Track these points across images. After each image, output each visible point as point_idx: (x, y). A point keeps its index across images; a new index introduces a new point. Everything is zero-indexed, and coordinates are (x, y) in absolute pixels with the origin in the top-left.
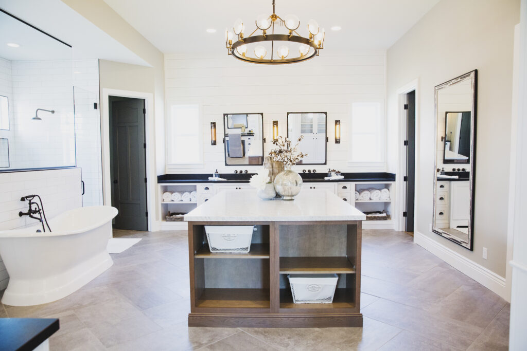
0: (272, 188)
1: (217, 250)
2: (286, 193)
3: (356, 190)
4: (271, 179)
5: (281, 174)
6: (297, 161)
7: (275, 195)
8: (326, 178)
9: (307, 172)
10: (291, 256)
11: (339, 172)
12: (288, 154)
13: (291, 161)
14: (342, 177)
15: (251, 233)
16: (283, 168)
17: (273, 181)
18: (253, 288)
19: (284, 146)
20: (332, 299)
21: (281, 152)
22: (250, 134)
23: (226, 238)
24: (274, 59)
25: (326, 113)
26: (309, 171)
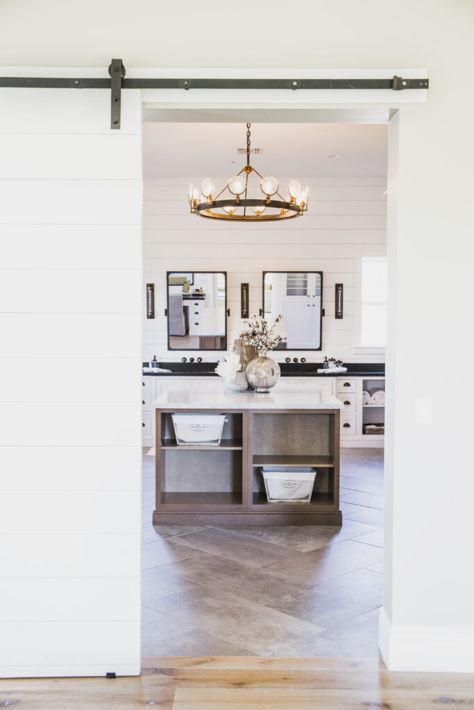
0: (244, 378)
1: (184, 442)
2: (261, 384)
3: (364, 390)
4: (242, 368)
5: (255, 362)
6: (273, 346)
7: (246, 386)
8: (320, 371)
9: (292, 362)
10: (265, 454)
11: (340, 362)
12: (263, 337)
13: (266, 346)
14: (345, 369)
15: (223, 424)
16: (257, 354)
17: (245, 370)
18: (221, 491)
19: (258, 326)
20: (310, 497)
21: (254, 334)
22: (198, 296)
23: (195, 429)
24: (246, 215)
25: (321, 273)
26: (295, 360)
